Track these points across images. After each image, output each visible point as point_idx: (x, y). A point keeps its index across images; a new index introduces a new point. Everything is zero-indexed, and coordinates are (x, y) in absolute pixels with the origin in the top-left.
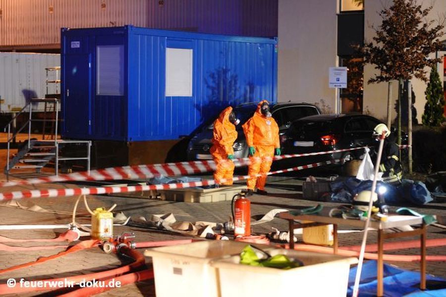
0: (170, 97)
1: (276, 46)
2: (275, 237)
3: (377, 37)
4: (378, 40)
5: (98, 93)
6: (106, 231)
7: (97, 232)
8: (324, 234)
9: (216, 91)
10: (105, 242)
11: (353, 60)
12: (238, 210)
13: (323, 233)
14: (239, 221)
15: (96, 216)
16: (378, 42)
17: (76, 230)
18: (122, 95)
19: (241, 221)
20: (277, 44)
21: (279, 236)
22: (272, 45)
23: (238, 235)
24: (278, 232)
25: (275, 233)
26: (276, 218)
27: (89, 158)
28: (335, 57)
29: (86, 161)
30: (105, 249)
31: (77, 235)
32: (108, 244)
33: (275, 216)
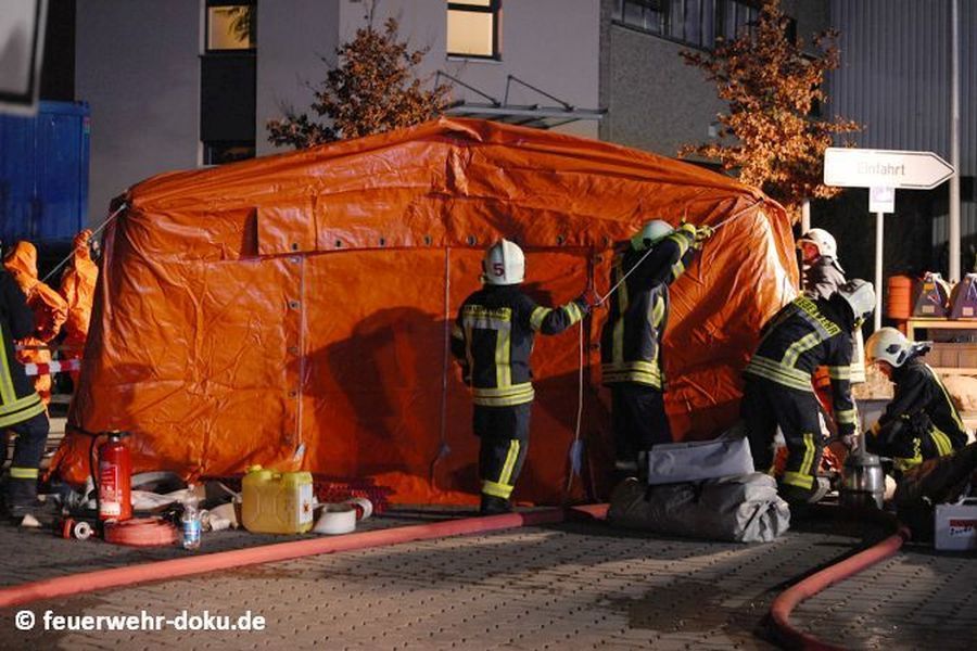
1: (87, 119)
3: (319, 102)
4: (321, 110)
8: (289, 509)
11: (230, 151)
12: (107, 465)
13: (286, 509)
14: (109, 488)
16: (321, 114)
19: (114, 489)
20: (88, 115)
22: (78, 119)
23: (108, 517)
28: (197, 144)
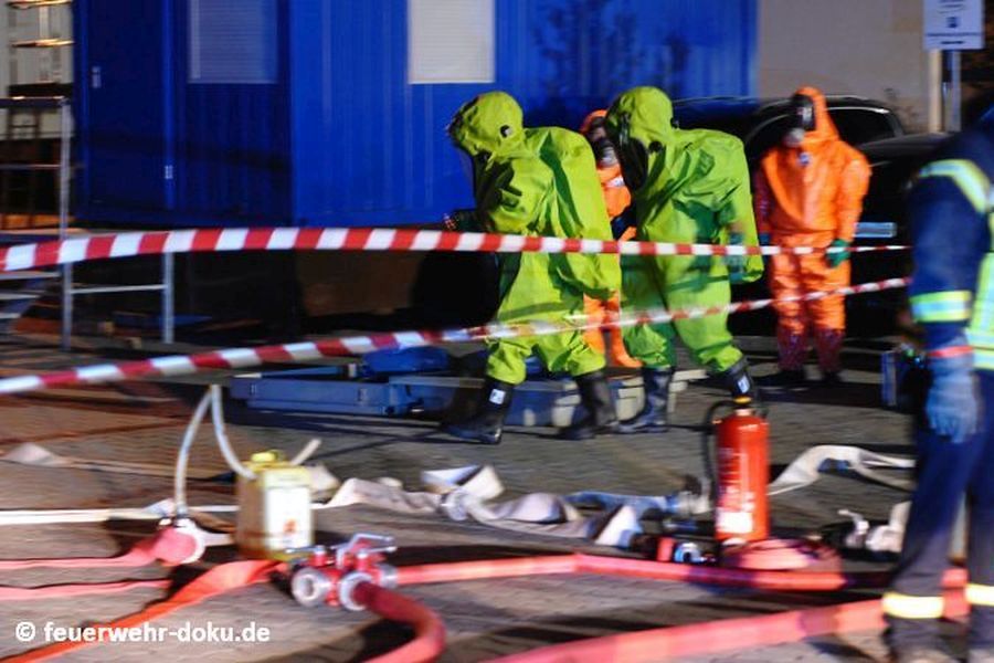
0: (422, 86)
2: (851, 541)
5: (196, 75)
6: (290, 528)
7: (259, 533)
9: (567, 65)
10: (297, 568)
12: (728, 452)
15: (253, 481)
17: (187, 528)
18: (273, 82)
21: (864, 538)
23: (729, 536)
24: (862, 526)
25: (849, 527)
26: (825, 476)
27: (166, 286)
29: (159, 293)
30: (299, 590)
31: (192, 543)
32: (310, 576)
33: (820, 470)
